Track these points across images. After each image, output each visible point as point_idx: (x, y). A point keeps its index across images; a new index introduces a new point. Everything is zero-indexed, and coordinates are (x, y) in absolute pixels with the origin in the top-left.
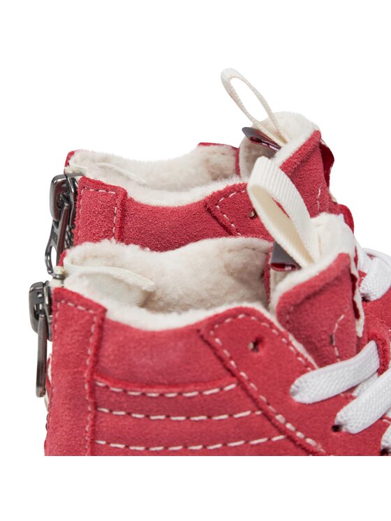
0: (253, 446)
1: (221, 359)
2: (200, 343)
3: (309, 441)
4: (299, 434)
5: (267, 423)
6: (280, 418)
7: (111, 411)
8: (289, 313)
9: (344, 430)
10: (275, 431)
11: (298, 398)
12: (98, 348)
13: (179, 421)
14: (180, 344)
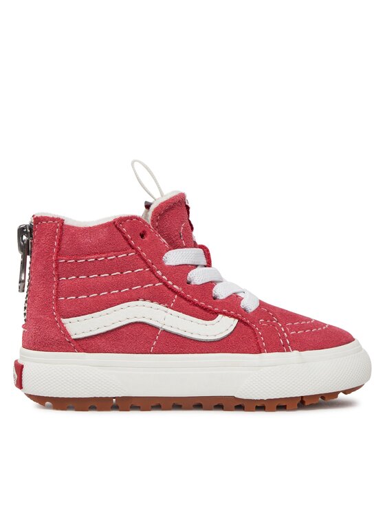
0: (146, 288)
1: (126, 239)
2: (115, 230)
3: (175, 286)
4: (170, 282)
5: (152, 275)
6: (159, 273)
7: (67, 278)
8: (157, 221)
9: (192, 283)
10: (157, 280)
11: (167, 264)
12: (60, 240)
13: (105, 276)
14: (105, 230)
